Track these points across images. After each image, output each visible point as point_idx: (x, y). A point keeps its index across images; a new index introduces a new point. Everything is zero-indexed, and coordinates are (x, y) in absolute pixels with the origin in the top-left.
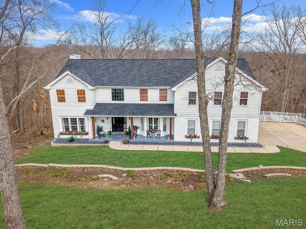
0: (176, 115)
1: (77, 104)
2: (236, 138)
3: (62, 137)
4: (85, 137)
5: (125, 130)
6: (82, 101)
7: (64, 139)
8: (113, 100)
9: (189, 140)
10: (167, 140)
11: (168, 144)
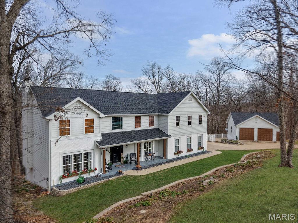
0: (170, 136)
1: (84, 136)
2: (199, 149)
3: (65, 181)
4: (92, 174)
5: (122, 160)
6: (89, 132)
7: (68, 184)
8: (113, 129)
9: (176, 156)
10: (162, 160)
11: (164, 163)
